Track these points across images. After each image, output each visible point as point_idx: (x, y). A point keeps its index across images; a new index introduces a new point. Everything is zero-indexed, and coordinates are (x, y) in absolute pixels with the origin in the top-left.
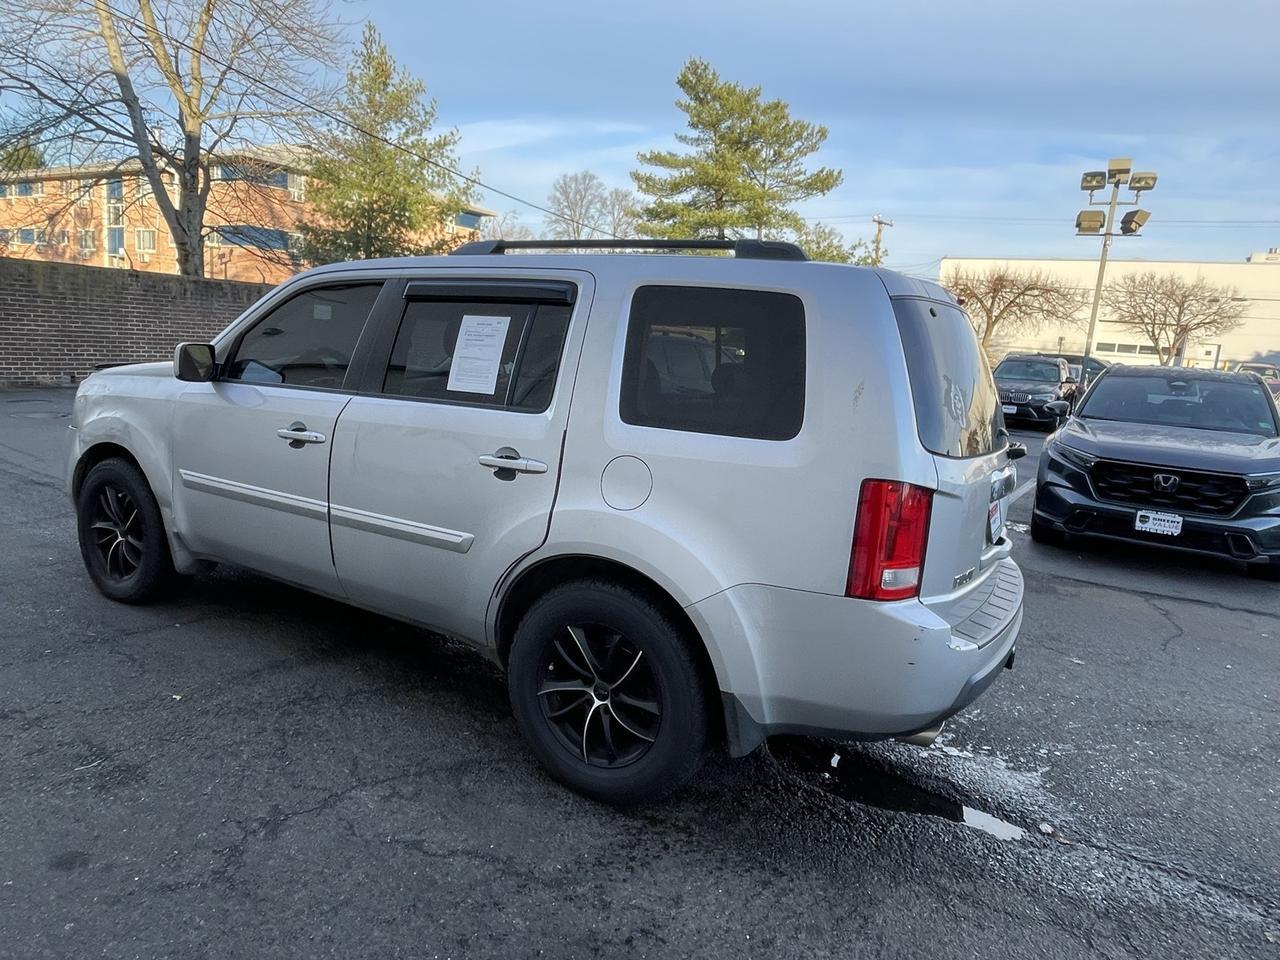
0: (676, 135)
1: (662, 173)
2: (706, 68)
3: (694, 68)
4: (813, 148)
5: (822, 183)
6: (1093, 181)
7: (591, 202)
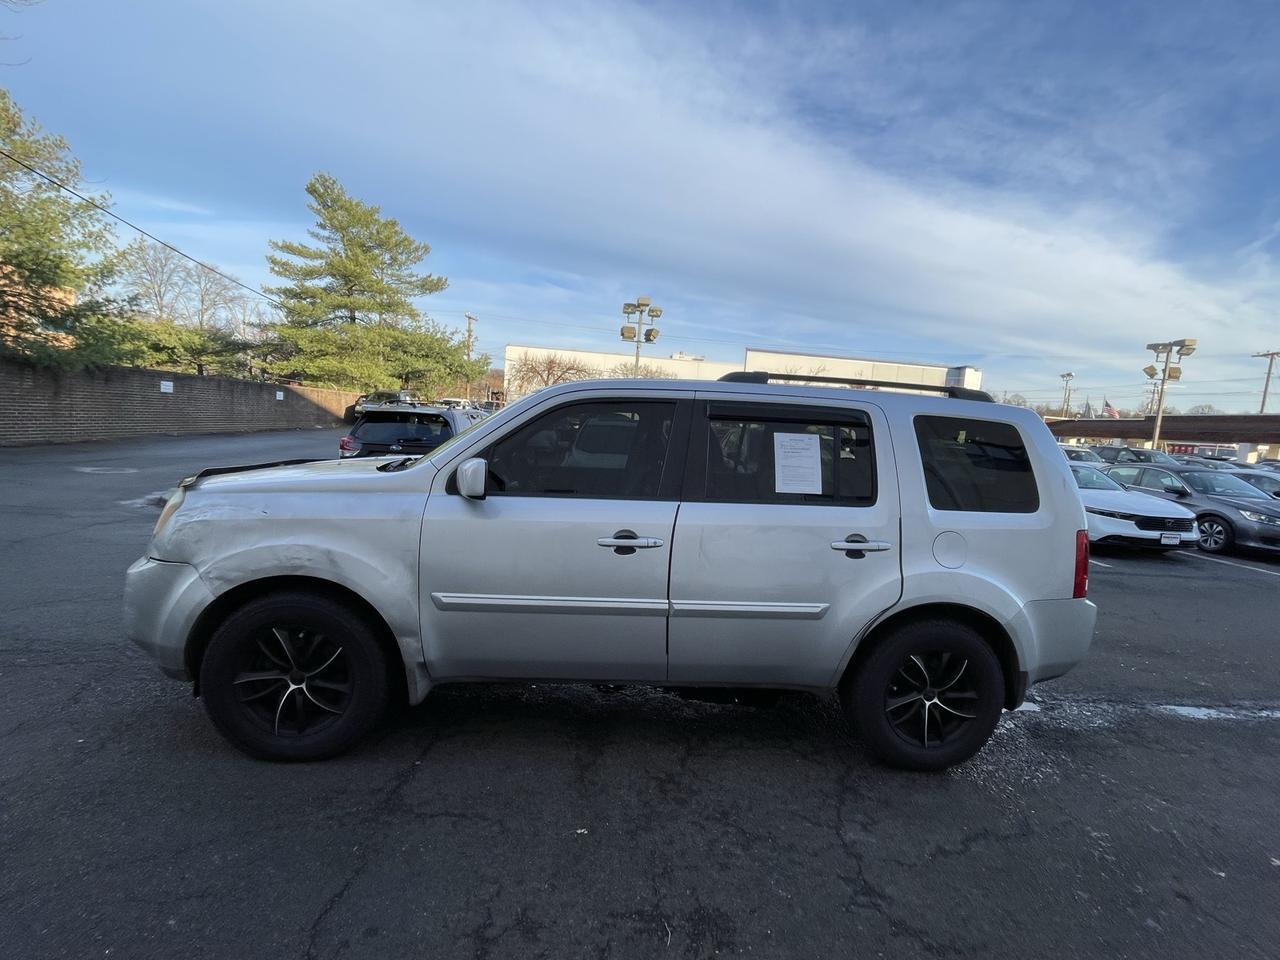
0: (308, 230)
1: (299, 262)
2: (334, 182)
3: (324, 181)
4: (419, 259)
5: (429, 286)
6: (631, 308)
7: (173, 271)
